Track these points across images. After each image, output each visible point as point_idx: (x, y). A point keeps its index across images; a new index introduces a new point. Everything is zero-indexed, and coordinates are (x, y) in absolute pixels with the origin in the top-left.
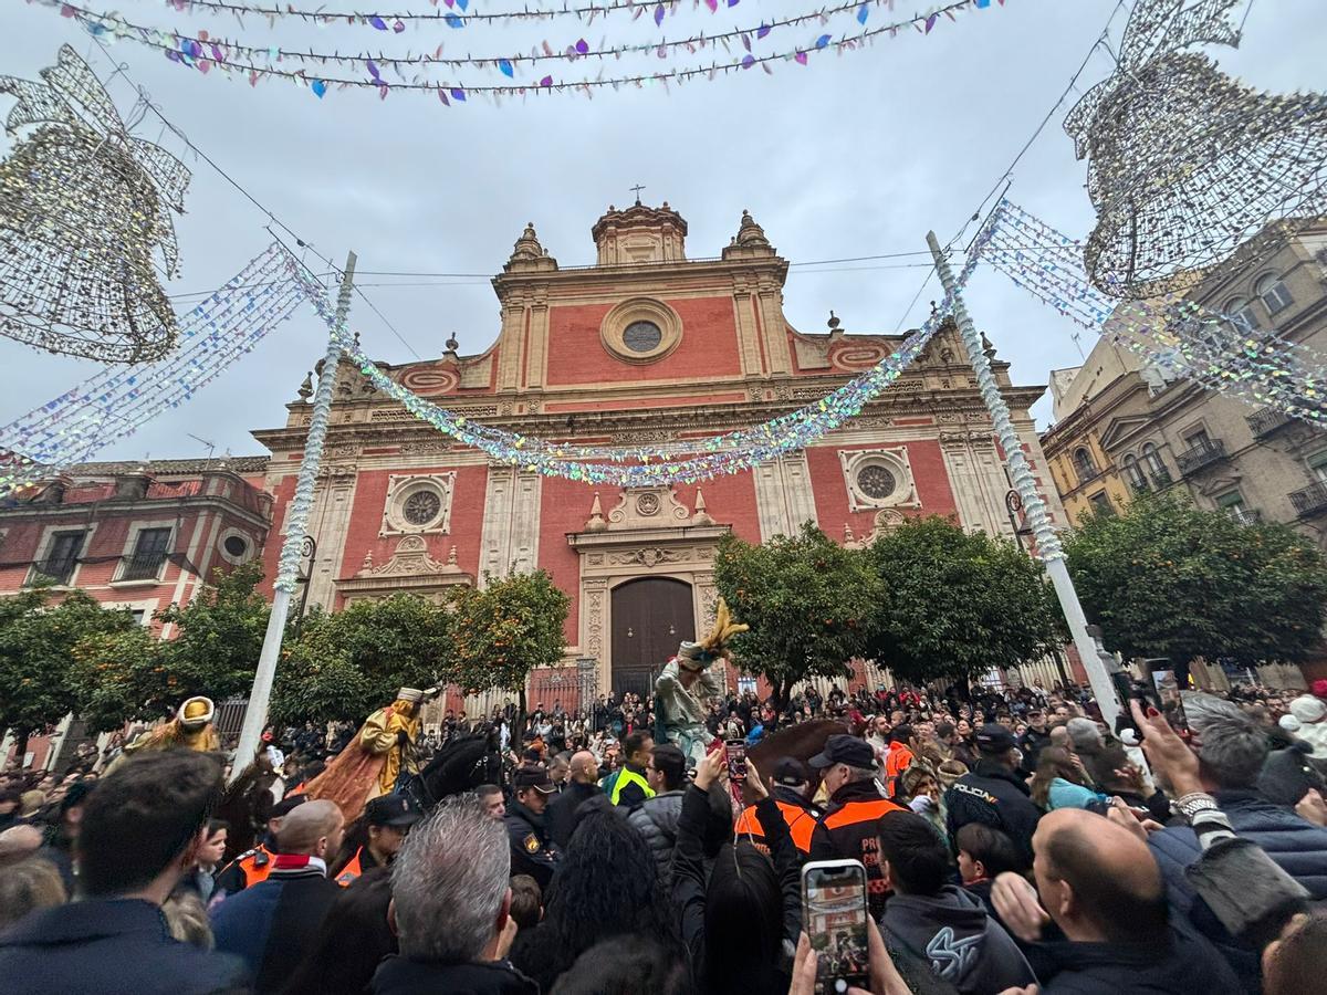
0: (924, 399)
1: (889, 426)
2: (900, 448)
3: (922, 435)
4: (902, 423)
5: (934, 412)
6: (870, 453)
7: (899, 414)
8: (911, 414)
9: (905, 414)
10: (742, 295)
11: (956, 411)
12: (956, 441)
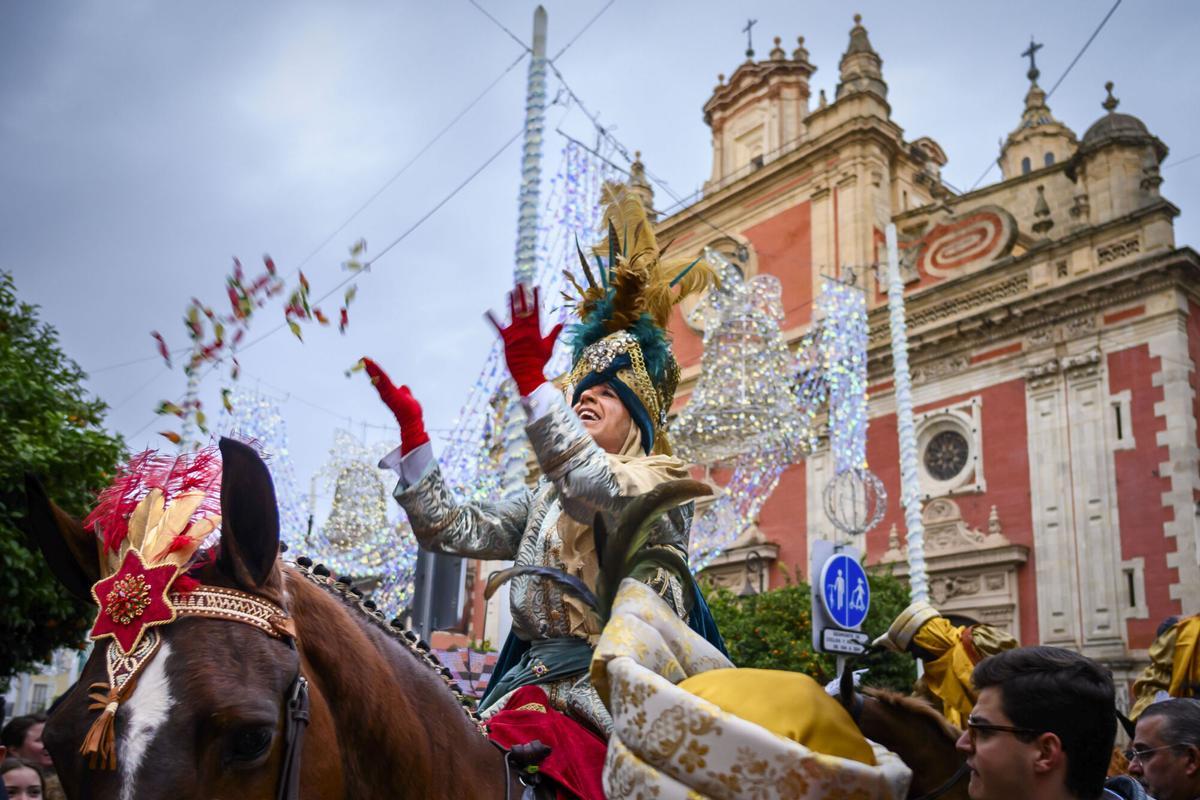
0: (997, 318)
1: (961, 369)
2: (968, 403)
3: (1004, 374)
4: (980, 358)
5: (1022, 332)
6: (933, 417)
7: (975, 346)
8: (990, 342)
9: (984, 345)
10: (821, 193)
11: (1055, 322)
12: (1042, 377)
